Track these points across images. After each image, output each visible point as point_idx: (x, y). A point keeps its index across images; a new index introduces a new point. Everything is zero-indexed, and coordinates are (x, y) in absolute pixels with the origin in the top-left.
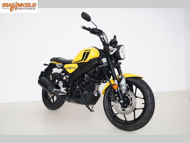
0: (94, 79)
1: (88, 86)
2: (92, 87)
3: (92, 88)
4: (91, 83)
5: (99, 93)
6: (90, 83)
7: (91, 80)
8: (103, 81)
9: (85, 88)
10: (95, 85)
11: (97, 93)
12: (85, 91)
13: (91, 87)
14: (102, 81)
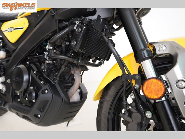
0: (70, 57)
1: (56, 76)
2: (67, 78)
3: (65, 79)
4: (63, 67)
5: (84, 92)
6: (61, 68)
7: (61, 60)
8: (94, 61)
9: (47, 81)
10: (72, 72)
11: (79, 90)
12: (43, 93)
13: (62, 76)
14: (91, 61)
